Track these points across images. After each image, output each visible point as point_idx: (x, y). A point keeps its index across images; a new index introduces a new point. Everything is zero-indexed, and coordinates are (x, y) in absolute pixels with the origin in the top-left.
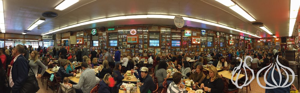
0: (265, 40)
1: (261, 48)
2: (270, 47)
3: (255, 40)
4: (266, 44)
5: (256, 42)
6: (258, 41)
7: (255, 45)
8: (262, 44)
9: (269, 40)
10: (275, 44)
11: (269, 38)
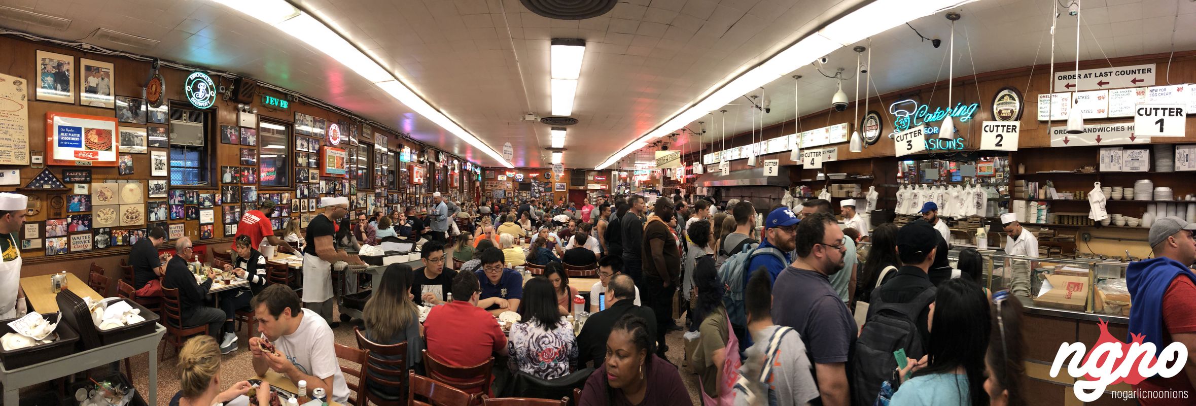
0: (520, 176)
1: (508, 198)
3: (490, 174)
6: (500, 178)
8: (510, 185)
10: (550, 189)
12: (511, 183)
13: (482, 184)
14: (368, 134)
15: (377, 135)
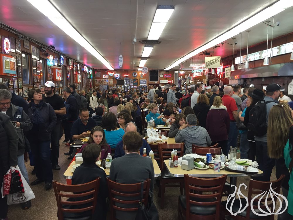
0: (117, 75)
2: (129, 88)
3: (98, 74)
4: (120, 82)
5: (98, 78)
6: (105, 76)
7: (97, 83)
8: (112, 82)
9: (127, 75)
10: (137, 84)
11: (126, 72)
12: (112, 80)
13: (93, 81)
14: (27, 46)
15: (32, 47)
